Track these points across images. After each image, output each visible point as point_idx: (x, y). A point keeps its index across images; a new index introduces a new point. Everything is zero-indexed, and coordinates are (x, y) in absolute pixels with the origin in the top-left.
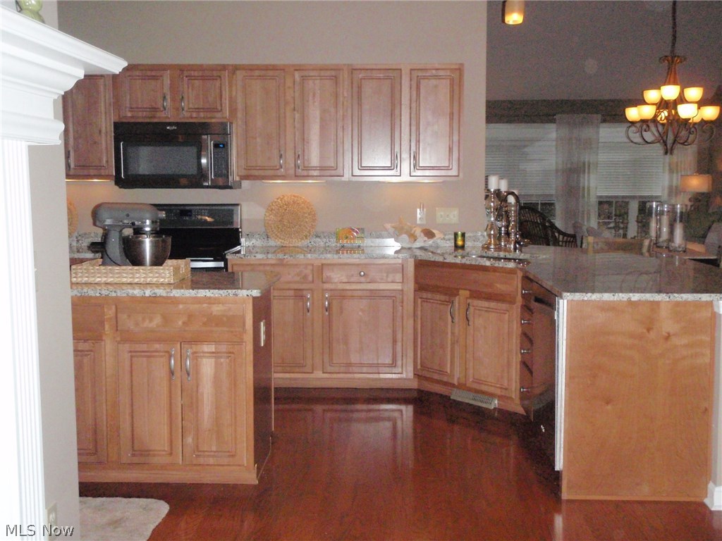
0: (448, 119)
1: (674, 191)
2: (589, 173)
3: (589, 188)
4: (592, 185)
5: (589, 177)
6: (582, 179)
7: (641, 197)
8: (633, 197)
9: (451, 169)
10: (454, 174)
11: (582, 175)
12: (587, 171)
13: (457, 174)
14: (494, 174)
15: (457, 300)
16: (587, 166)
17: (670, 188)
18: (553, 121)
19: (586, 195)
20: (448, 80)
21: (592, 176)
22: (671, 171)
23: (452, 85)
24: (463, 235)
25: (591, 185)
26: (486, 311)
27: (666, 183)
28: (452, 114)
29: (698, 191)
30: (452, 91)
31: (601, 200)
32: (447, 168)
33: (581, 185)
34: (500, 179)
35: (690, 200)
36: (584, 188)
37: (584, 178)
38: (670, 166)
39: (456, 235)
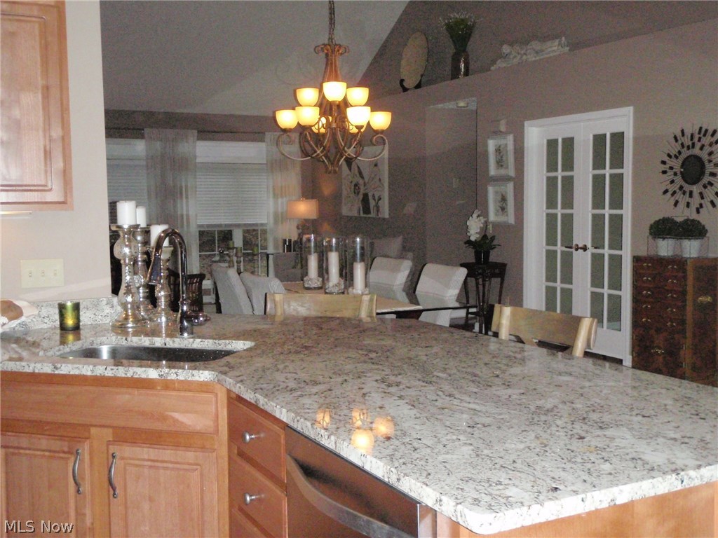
0: (40, 96)
1: (280, 218)
2: (187, 198)
3: (188, 216)
4: (192, 213)
5: (187, 202)
6: (179, 205)
7: (245, 225)
8: (238, 226)
9: (50, 190)
10: (56, 200)
11: (179, 201)
12: (184, 196)
13: (62, 199)
14: (127, 199)
15: (85, 449)
16: (184, 189)
17: (276, 215)
18: (142, 137)
19: (185, 224)
20: (37, 26)
21: (191, 202)
22: (275, 196)
23: (43, 35)
24: (77, 307)
25: (190, 213)
26: (151, 467)
27: (272, 210)
28: (46, 89)
29: (307, 217)
30: (45, 48)
31: (202, 229)
32: (42, 189)
33: (179, 213)
34: (137, 206)
35: (298, 228)
36: (182, 216)
37: (182, 204)
38: (274, 189)
39: (62, 308)
